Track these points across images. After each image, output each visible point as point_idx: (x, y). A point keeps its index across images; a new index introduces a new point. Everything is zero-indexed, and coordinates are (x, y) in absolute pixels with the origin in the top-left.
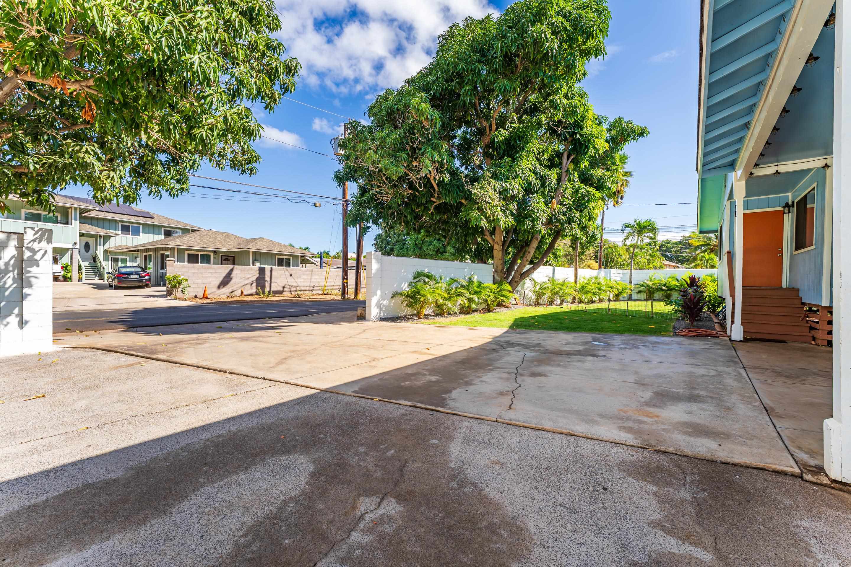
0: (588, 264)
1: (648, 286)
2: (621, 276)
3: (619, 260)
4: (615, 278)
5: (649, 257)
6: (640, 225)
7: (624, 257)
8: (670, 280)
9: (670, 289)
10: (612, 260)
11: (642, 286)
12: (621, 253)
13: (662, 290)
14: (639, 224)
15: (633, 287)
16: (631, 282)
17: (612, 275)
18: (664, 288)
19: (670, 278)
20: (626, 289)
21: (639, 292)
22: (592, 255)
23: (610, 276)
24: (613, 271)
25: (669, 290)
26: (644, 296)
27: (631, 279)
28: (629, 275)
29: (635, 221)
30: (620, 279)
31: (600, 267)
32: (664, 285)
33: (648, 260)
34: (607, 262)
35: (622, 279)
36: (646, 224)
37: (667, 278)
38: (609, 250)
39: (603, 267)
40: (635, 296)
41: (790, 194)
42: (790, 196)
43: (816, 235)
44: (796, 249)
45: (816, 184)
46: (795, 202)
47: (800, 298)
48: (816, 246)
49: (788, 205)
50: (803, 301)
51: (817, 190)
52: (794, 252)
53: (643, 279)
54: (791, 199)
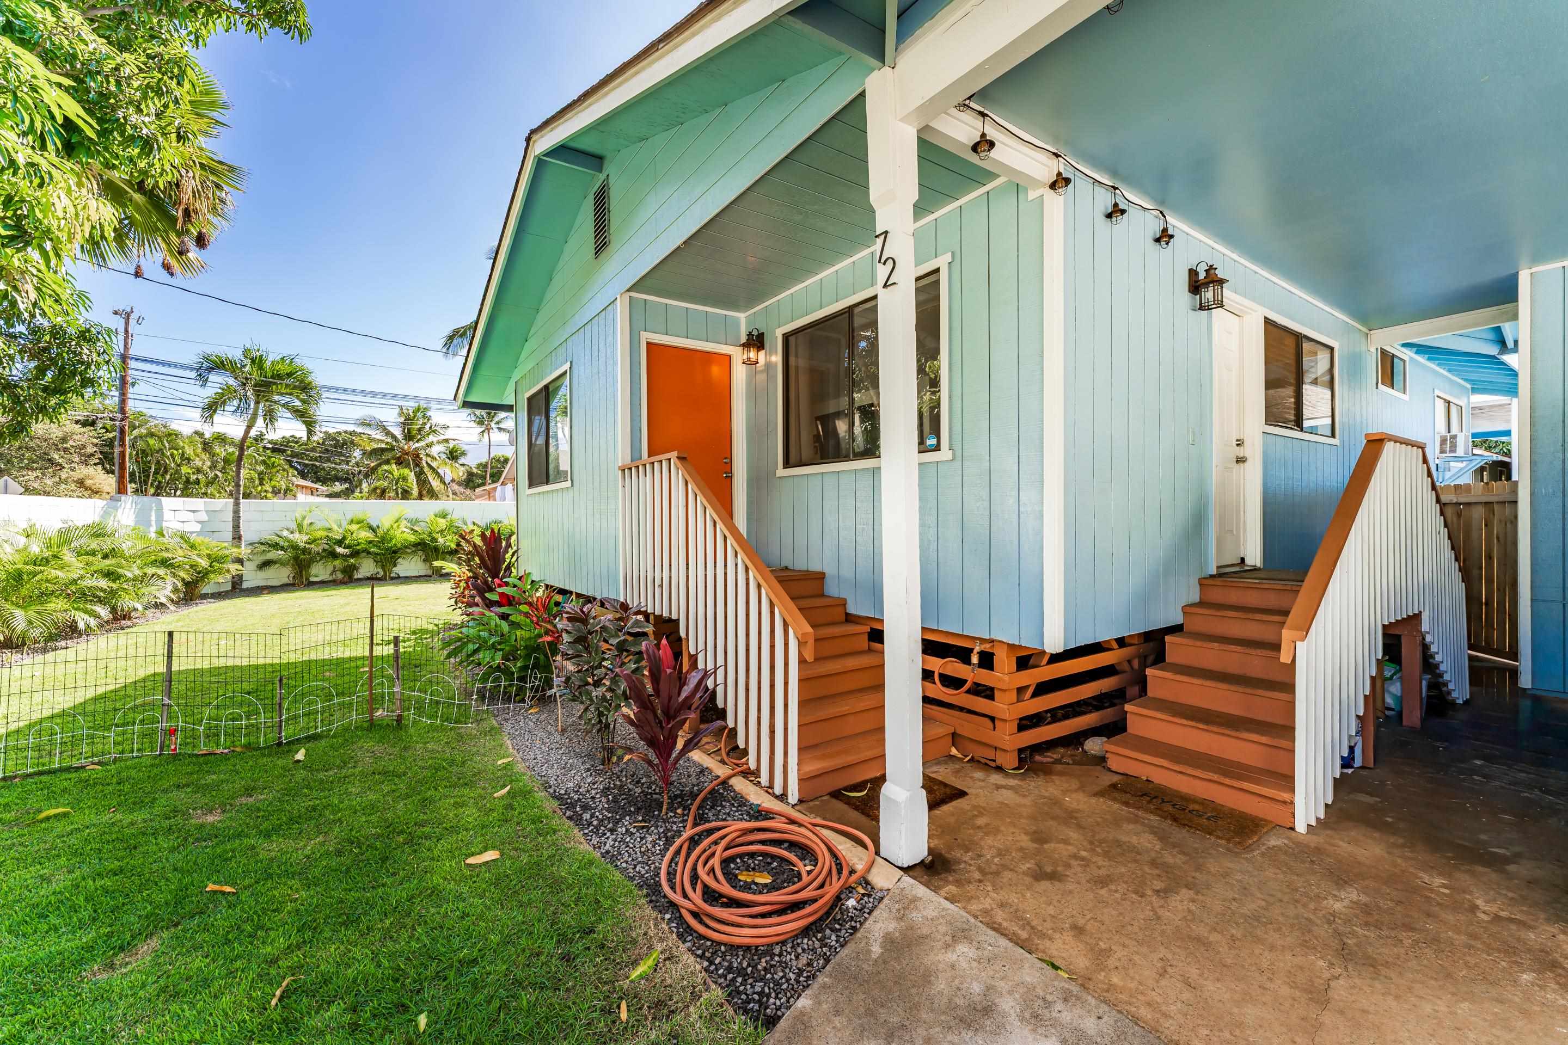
0: (77, 475)
1: (294, 547)
2: (205, 517)
3: (184, 470)
4: (179, 526)
5: (261, 468)
6: (261, 368)
7: (198, 463)
8: (354, 527)
9: (355, 554)
10: (162, 469)
11: (276, 546)
12: (189, 451)
13: (334, 555)
14: (258, 362)
15: (244, 551)
16: (237, 537)
17: (167, 515)
18: (340, 550)
19: (352, 522)
20: (220, 560)
21: (266, 564)
22: (90, 450)
23: (160, 518)
24: (169, 503)
25: (352, 555)
26: (282, 575)
27: (236, 527)
28: (230, 516)
29: (246, 353)
30: (197, 528)
31: (121, 490)
32: (340, 543)
33: (260, 473)
34: (146, 472)
35: (207, 529)
36: (284, 369)
37: (345, 524)
38: (152, 441)
39: (130, 487)
40: (252, 578)
41: (742, 316)
42: (743, 320)
43: (957, 421)
44: (787, 464)
45: (948, 257)
46: (780, 333)
47: (843, 603)
48: (959, 453)
49: (756, 341)
50: (851, 609)
51: (956, 276)
52: (781, 472)
53: (276, 527)
54: (746, 327)
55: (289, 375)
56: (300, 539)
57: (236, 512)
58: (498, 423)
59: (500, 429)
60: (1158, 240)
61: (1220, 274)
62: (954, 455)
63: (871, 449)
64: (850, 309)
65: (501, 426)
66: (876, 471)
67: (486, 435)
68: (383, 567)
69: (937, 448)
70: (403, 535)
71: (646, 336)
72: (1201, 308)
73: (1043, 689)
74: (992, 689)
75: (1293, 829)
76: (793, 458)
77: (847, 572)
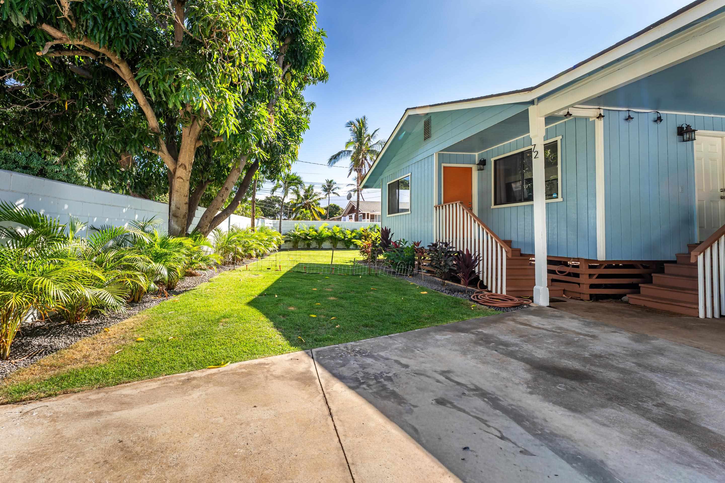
1: (295, 236)
8: (312, 230)
11: (290, 235)
16: (280, 232)
17: (266, 224)
18: (307, 238)
19: (311, 228)
21: (287, 241)
24: (266, 220)
25: (311, 240)
27: (280, 229)
32: (308, 235)
36: (294, 177)
37: (309, 229)
40: (284, 245)
41: (476, 154)
42: (477, 155)
43: (564, 188)
44: (496, 204)
45: (561, 137)
46: (493, 160)
47: (520, 250)
48: (565, 199)
49: (483, 163)
50: (523, 252)
51: (564, 143)
52: (493, 207)
53: (289, 229)
54: (478, 158)
55: (296, 179)
56: (297, 233)
57: (280, 224)
58: (333, 190)
59: (334, 193)
60: (655, 121)
61: (693, 128)
62: (563, 200)
63: (530, 198)
64: (522, 153)
65: (334, 191)
66: (532, 205)
67: (328, 196)
68: (319, 244)
69: (557, 198)
70: (326, 233)
71: (443, 165)
72: (684, 141)
73: (600, 276)
74: (579, 274)
75: (698, 317)
76: (498, 201)
77: (521, 239)
